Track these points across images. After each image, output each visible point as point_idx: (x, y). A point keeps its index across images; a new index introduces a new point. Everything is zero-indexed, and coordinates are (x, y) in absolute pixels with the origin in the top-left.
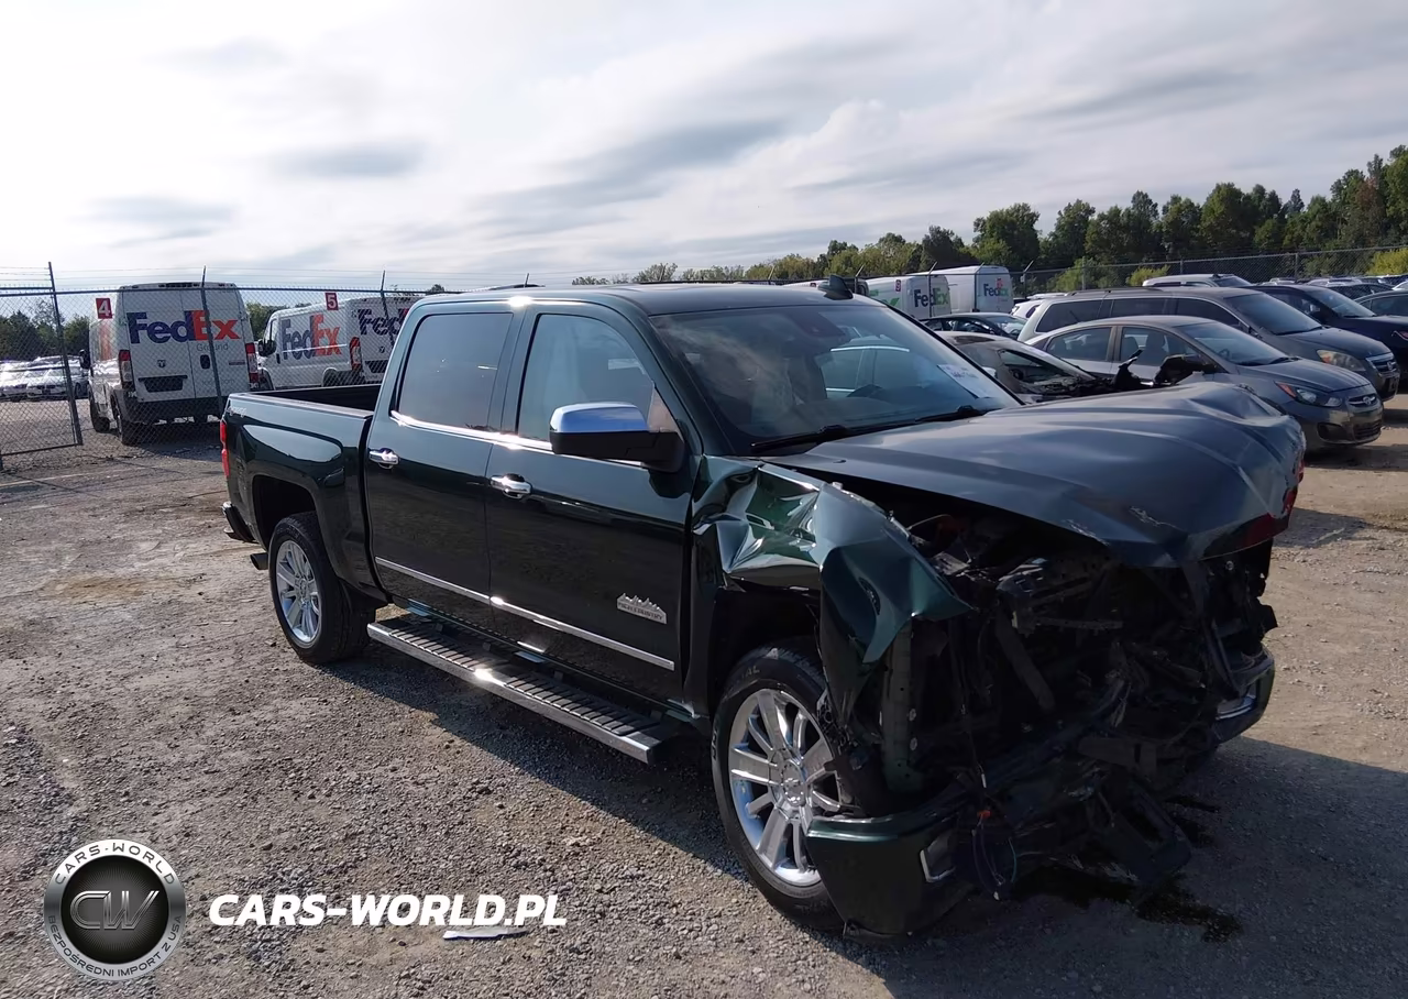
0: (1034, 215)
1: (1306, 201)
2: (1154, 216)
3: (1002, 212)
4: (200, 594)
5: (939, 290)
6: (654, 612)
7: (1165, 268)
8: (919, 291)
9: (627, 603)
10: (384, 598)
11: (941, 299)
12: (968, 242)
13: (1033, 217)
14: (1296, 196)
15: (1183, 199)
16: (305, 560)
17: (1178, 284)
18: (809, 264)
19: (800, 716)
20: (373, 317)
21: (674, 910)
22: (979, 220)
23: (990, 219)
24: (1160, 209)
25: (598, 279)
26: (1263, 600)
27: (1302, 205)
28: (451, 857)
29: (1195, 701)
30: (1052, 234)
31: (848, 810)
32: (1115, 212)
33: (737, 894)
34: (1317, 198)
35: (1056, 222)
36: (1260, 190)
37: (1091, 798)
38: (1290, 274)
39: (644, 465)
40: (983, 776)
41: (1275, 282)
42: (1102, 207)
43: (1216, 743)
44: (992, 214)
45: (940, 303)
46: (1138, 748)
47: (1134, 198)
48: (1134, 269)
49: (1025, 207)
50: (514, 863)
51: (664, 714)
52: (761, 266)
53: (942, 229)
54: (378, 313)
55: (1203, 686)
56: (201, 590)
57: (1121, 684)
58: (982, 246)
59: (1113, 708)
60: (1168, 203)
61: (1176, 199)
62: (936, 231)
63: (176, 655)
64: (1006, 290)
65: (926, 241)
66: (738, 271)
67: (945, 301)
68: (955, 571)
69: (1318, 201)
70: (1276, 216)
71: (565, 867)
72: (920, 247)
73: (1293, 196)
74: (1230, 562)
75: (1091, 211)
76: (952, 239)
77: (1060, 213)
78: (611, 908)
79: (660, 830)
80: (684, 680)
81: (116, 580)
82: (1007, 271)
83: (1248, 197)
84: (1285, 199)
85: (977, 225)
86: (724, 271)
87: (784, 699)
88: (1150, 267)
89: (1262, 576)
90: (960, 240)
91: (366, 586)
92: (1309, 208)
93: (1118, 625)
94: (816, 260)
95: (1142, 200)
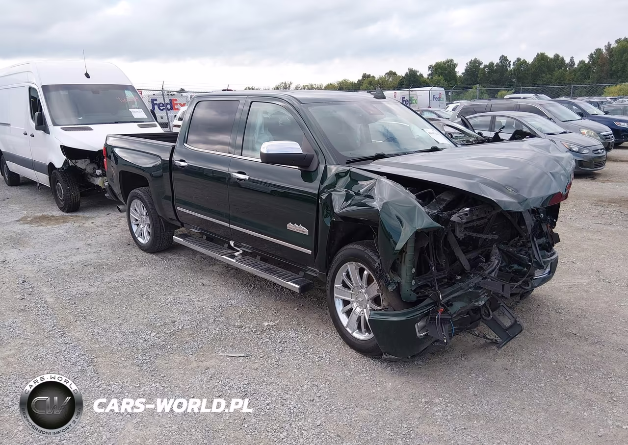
0: (455, 64)
1: (577, 62)
2: (509, 66)
3: (441, 63)
4: (92, 223)
5: (413, 97)
6: (304, 230)
7: (513, 91)
8: (404, 98)
9: (291, 226)
10: (179, 224)
11: (414, 102)
12: (425, 76)
13: (455, 65)
14: (572, 60)
15: (522, 60)
16: (143, 208)
17: (520, 98)
18: (353, 84)
19: (366, 272)
20: (158, 102)
21: (311, 350)
22: (430, 66)
23: (435, 66)
24: (512, 64)
25: (256, 88)
26: (555, 230)
27: (574, 64)
28: (217, 329)
29: (525, 269)
30: (463, 73)
31: (386, 309)
32: (492, 64)
33: (337, 344)
34: (582, 61)
35: (465, 68)
36: (557, 56)
37: (483, 305)
38: (568, 95)
39: (299, 168)
40: (440, 295)
41: (563, 98)
42: (485, 62)
43: (533, 287)
44: (436, 63)
45: (413, 103)
46: (503, 286)
47: (500, 58)
48: (499, 91)
49: (452, 61)
50: (244, 331)
51: (305, 273)
52: (331, 84)
53: (413, 70)
54: (160, 100)
55: (530, 264)
56: (92, 221)
57: (497, 262)
58: (431, 78)
59: (493, 271)
60: (515, 61)
61: (519, 59)
62: (411, 70)
63: (87, 248)
64: (443, 99)
65: (406, 74)
66: (320, 86)
67: (416, 102)
68: (433, 213)
69: (582, 62)
70: (563, 68)
71: (265, 334)
72: (403, 77)
73: (571, 60)
74: (542, 214)
75: (481, 64)
76: (418, 74)
77: (467, 64)
78: (286, 349)
79: (303, 320)
80: (315, 259)
81: (54, 216)
82: (444, 90)
83: (551, 59)
84: (567, 61)
85: (429, 68)
86: (314, 86)
87: (358, 266)
88: (505, 90)
89: (555, 220)
90: (422, 75)
91: (172, 219)
92: (578, 65)
93: (496, 237)
94: (356, 82)
95: (504, 59)
